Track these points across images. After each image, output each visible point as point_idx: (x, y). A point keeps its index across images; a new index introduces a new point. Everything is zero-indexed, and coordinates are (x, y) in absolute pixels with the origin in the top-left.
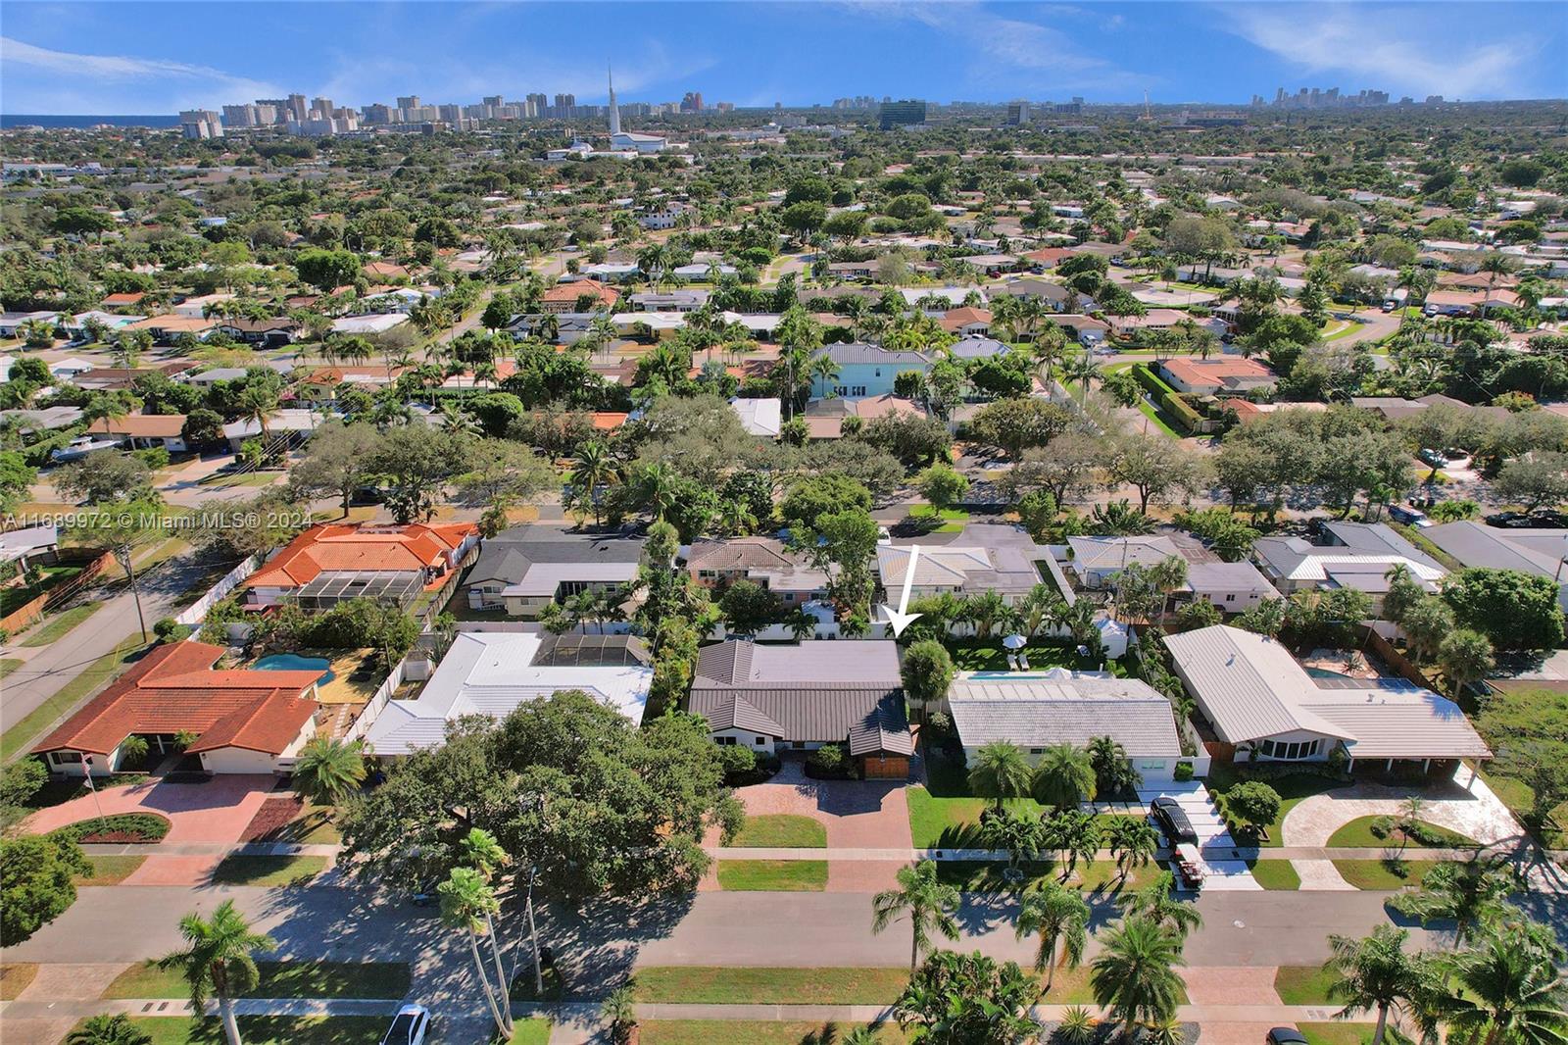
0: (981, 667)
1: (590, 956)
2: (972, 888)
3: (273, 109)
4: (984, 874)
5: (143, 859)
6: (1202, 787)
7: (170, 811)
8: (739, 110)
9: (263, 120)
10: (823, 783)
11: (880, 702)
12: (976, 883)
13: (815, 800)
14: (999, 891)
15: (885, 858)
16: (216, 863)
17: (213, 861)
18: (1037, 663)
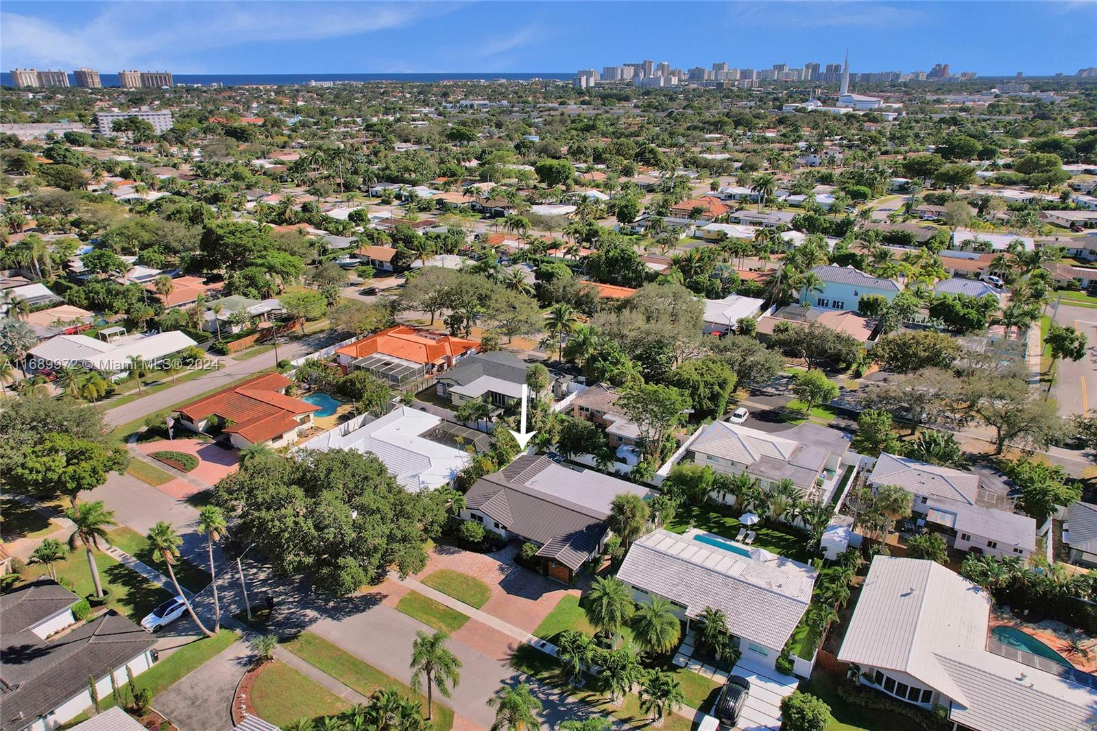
0: (715, 530)
1: (293, 613)
2: (538, 677)
3: (632, 69)
4: (557, 672)
5: (175, 478)
6: (796, 685)
7: (203, 459)
8: (980, 78)
9: (625, 76)
10: (519, 568)
11: (589, 527)
12: (546, 674)
13: (503, 577)
14: (554, 687)
15: (507, 632)
16: (196, 492)
17: (195, 490)
18: (761, 542)
